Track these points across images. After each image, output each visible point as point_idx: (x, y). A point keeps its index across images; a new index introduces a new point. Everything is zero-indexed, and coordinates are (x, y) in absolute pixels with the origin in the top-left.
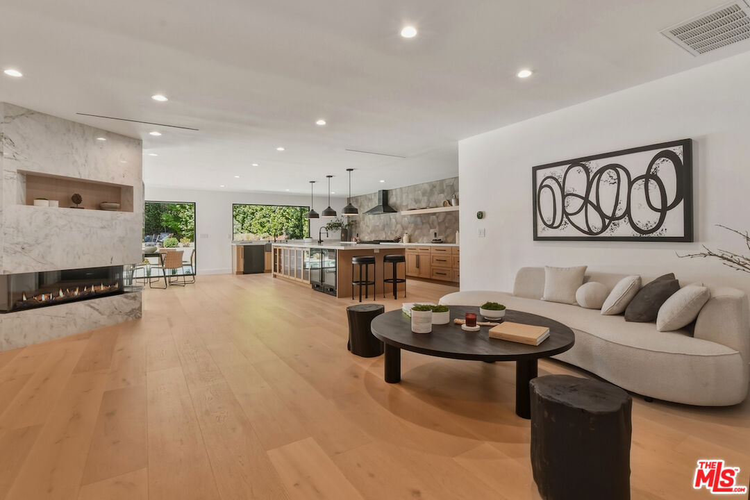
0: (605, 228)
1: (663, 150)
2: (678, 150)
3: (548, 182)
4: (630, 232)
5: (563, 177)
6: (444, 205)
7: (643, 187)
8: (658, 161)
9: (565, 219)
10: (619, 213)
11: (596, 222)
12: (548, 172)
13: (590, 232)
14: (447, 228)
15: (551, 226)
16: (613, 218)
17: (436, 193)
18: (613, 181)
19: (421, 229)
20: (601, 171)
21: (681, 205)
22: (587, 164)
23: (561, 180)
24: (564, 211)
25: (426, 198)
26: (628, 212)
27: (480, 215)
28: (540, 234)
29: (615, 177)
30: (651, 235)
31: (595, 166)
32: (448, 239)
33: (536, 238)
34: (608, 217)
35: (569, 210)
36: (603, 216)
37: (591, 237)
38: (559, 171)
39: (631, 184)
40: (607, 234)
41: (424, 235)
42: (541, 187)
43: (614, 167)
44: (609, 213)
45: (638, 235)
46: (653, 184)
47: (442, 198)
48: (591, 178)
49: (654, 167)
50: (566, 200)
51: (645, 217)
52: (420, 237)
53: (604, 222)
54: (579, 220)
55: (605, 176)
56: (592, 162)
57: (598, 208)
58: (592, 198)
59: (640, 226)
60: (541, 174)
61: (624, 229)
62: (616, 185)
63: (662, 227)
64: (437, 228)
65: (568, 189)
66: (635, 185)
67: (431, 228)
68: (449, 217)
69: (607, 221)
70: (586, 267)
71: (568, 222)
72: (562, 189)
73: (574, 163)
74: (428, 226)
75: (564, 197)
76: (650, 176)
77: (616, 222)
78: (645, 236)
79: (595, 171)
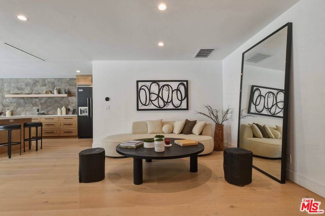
0: (165, 106)
1: (181, 82)
2: (185, 83)
3: (143, 87)
4: (172, 107)
5: (150, 86)
6: (47, 93)
7: (176, 93)
8: (180, 86)
9: (150, 102)
10: (169, 101)
11: (162, 104)
12: (143, 83)
13: (160, 107)
14: (48, 106)
15: (145, 105)
16: (167, 102)
17: (38, 85)
18: (167, 90)
19: (24, 107)
20: (163, 86)
21: (186, 99)
22: (159, 83)
23: (149, 87)
24: (150, 99)
25: (29, 88)
26: (172, 100)
27: (107, 99)
28: (140, 108)
29: (168, 89)
30: (178, 108)
31: (161, 84)
32: (49, 113)
33: (138, 110)
34: (166, 102)
35: (152, 99)
36: (164, 102)
37: (160, 109)
38: (148, 84)
39: (173, 91)
40: (165, 108)
41: (26, 111)
42: (141, 89)
43: (168, 85)
44: (166, 101)
45: (175, 108)
46: (179, 92)
47: (45, 89)
48: (160, 88)
49: (179, 87)
50: (151, 95)
51: (176, 102)
52: (23, 111)
53: (164, 104)
54: (156, 103)
55: (165, 88)
56: (160, 82)
57: (162, 99)
58: (160, 95)
59: (175, 105)
60: (140, 84)
61: (170, 106)
62: (168, 91)
63: (181, 106)
64: (40, 106)
65: (152, 91)
66: (174, 92)
67: (34, 106)
68: (50, 100)
69: (165, 103)
70: (162, 119)
71: (151, 103)
72: (149, 91)
73: (154, 82)
74: (32, 105)
75: (150, 94)
76: (178, 90)
77: (168, 104)
78: (177, 108)
79: (161, 86)
